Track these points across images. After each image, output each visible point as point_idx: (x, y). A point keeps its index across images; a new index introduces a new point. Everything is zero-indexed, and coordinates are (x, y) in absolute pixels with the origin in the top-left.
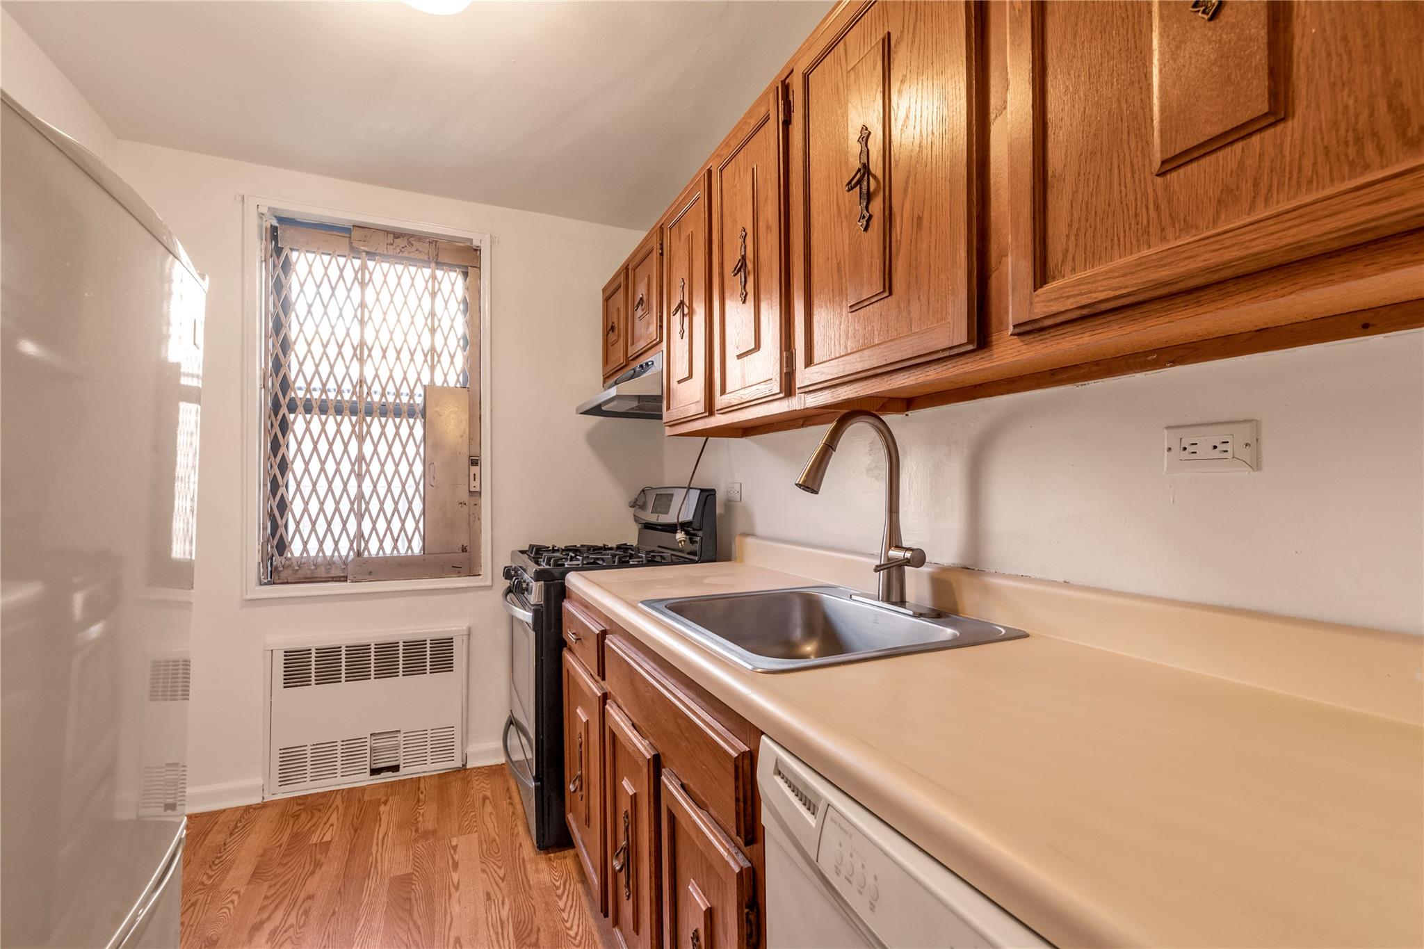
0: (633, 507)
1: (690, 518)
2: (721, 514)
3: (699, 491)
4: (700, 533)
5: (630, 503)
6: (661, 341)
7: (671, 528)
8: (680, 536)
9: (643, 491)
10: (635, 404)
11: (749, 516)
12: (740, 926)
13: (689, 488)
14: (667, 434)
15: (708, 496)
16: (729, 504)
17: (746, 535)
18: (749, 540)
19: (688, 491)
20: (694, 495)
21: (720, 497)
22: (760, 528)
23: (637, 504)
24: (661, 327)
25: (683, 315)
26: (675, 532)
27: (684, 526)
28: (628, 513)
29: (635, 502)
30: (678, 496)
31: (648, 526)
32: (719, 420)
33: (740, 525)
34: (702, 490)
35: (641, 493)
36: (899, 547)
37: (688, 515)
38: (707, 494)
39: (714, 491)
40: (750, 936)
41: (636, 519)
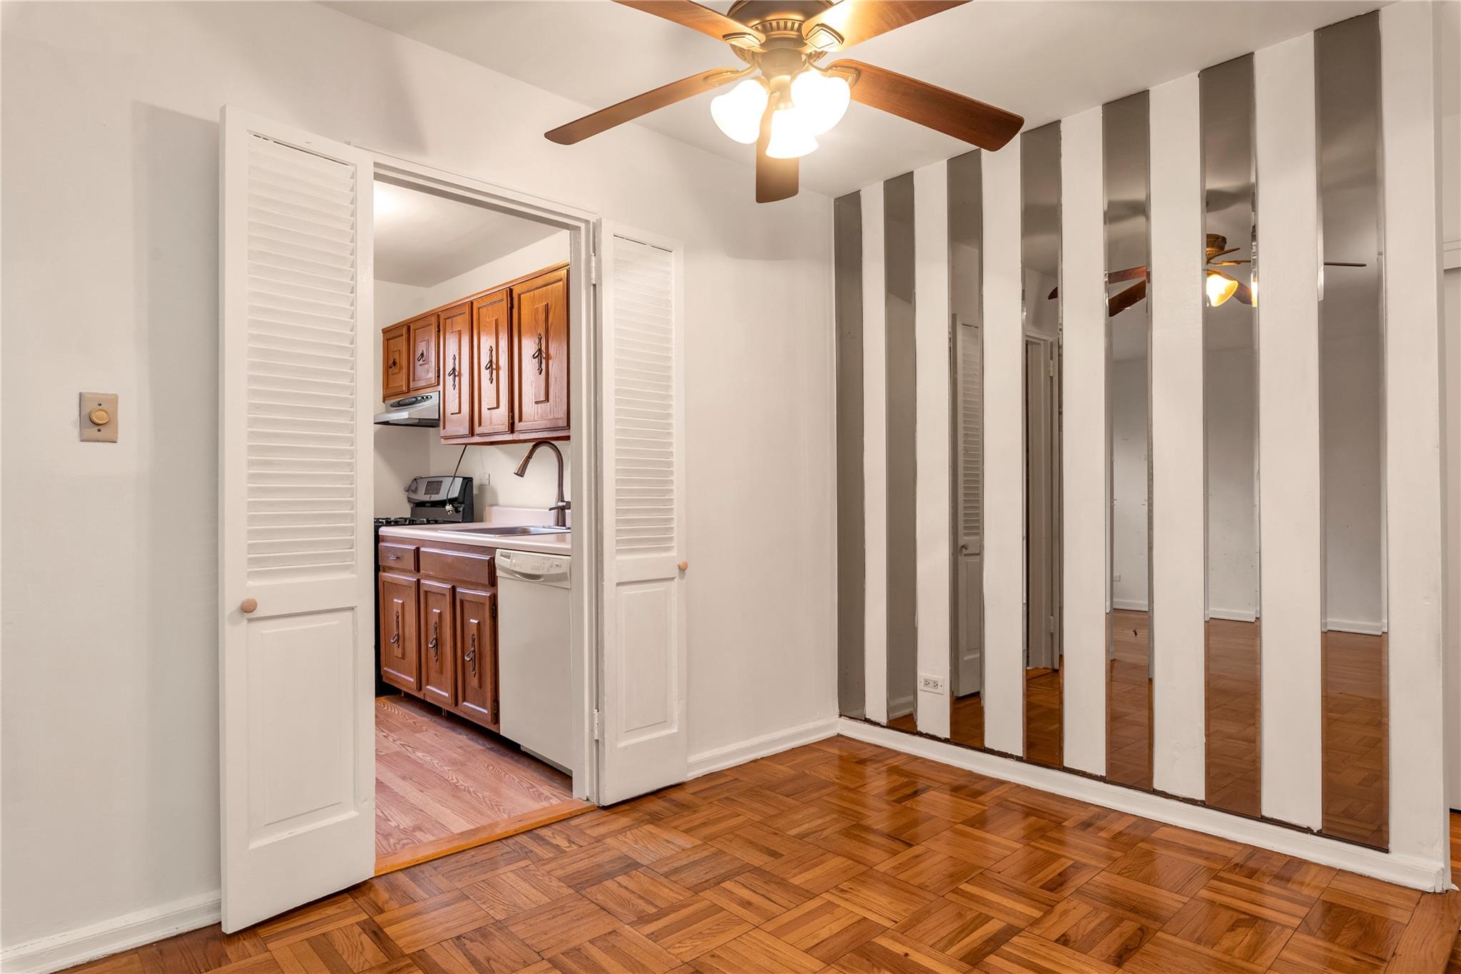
0: (407, 491)
1: (456, 495)
2: (477, 495)
3: (462, 479)
4: (463, 505)
5: (405, 488)
6: (438, 384)
7: (442, 503)
8: (449, 507)
9: (415, 479)
10: (418, 421)
11: (495, 494)
12: (490, 613)
13: (455, 477)
14: (442, 443)
15: (468, 482)
16: (482, 487)
17: (492, 505)
18: (495, 508)
19: (454, 479)
20: (459, 482)
21: (476, 482)
22: (501, 501)
23: (411, 489)
24: (439, 377)
25: (455, 376)
26: (444, 506)
27: (452, 501)
28: (402, 497)
29: (409, 488)
30: (447, 482)
31: (421, 504)
32: (476, 439)
33: (488, 499)
34: (464, 478)
35: (413, 482)
36: (563, 501)
37: (455, 493)
38: (467, 480)
39: (472, 478)
40: (493, 614)
41: (410, 500)
